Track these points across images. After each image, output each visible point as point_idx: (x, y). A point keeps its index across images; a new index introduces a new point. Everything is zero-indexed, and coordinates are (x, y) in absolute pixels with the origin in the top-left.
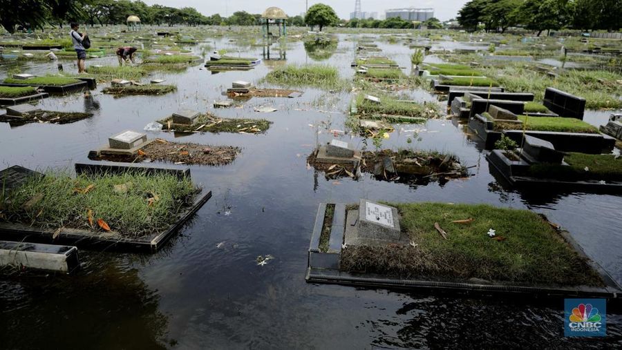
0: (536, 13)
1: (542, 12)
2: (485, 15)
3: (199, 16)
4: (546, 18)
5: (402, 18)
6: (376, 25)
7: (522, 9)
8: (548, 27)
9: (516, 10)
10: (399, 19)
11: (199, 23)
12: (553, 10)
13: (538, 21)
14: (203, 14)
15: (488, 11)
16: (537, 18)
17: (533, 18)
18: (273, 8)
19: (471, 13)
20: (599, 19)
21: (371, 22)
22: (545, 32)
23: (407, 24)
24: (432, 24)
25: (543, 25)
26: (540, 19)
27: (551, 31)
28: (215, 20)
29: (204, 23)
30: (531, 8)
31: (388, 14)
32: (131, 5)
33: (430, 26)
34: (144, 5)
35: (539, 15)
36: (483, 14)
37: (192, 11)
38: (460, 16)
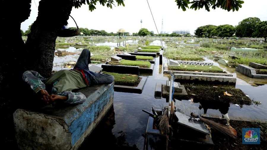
0: (221, 31)
1: (223, 30)
2: (204, 31)
3: (106, 33)
4: (225, 33)
5: (176, 33)
6: (167, 35)
7: (216, 29)
8: (226, 36)
9: (214, 30)
10: (175, 33)
11: (106, 35)
12: (227, 30)
13: (222, 34)
14: (107, 32)
15: (205, 30)
16: (221, 33)
17: (220, 33)
18: (121, 29)
19: (199, 31)
20: (245, 33)
21: (166, 35)
22: (225, 38)
23: (178, 35)
24: (187, 35)
25: (224, 35)
26: (223, 33)
27: (227, 37)
28: (112, 34)
29: (108, 35)
30: (219, 29)
31: (173, 32)
32: (83, 29)
33: (186, 36)
34: (87, 29)
35: (222, 32)
36: (203, 31)
37: (104, 31)
38: (195, 32)
